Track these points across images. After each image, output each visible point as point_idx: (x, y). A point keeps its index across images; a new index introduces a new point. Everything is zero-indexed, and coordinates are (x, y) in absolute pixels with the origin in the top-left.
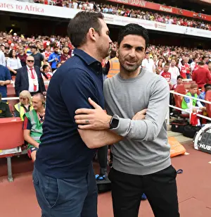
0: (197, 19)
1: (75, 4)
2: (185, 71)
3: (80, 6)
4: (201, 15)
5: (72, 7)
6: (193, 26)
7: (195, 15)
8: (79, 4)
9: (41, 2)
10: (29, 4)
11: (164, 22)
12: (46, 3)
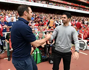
0: (79, 7)
1: (40, 2)
2: (74, 24)
3: (42, 2)
4: (80, 6)
5: (39, 3)
6: (78, 9)
7: (78, 5)
8: (41, 2)
9: (29, 1)
10: (25, 2)
11: (69, 8)
12: (30, 1)
